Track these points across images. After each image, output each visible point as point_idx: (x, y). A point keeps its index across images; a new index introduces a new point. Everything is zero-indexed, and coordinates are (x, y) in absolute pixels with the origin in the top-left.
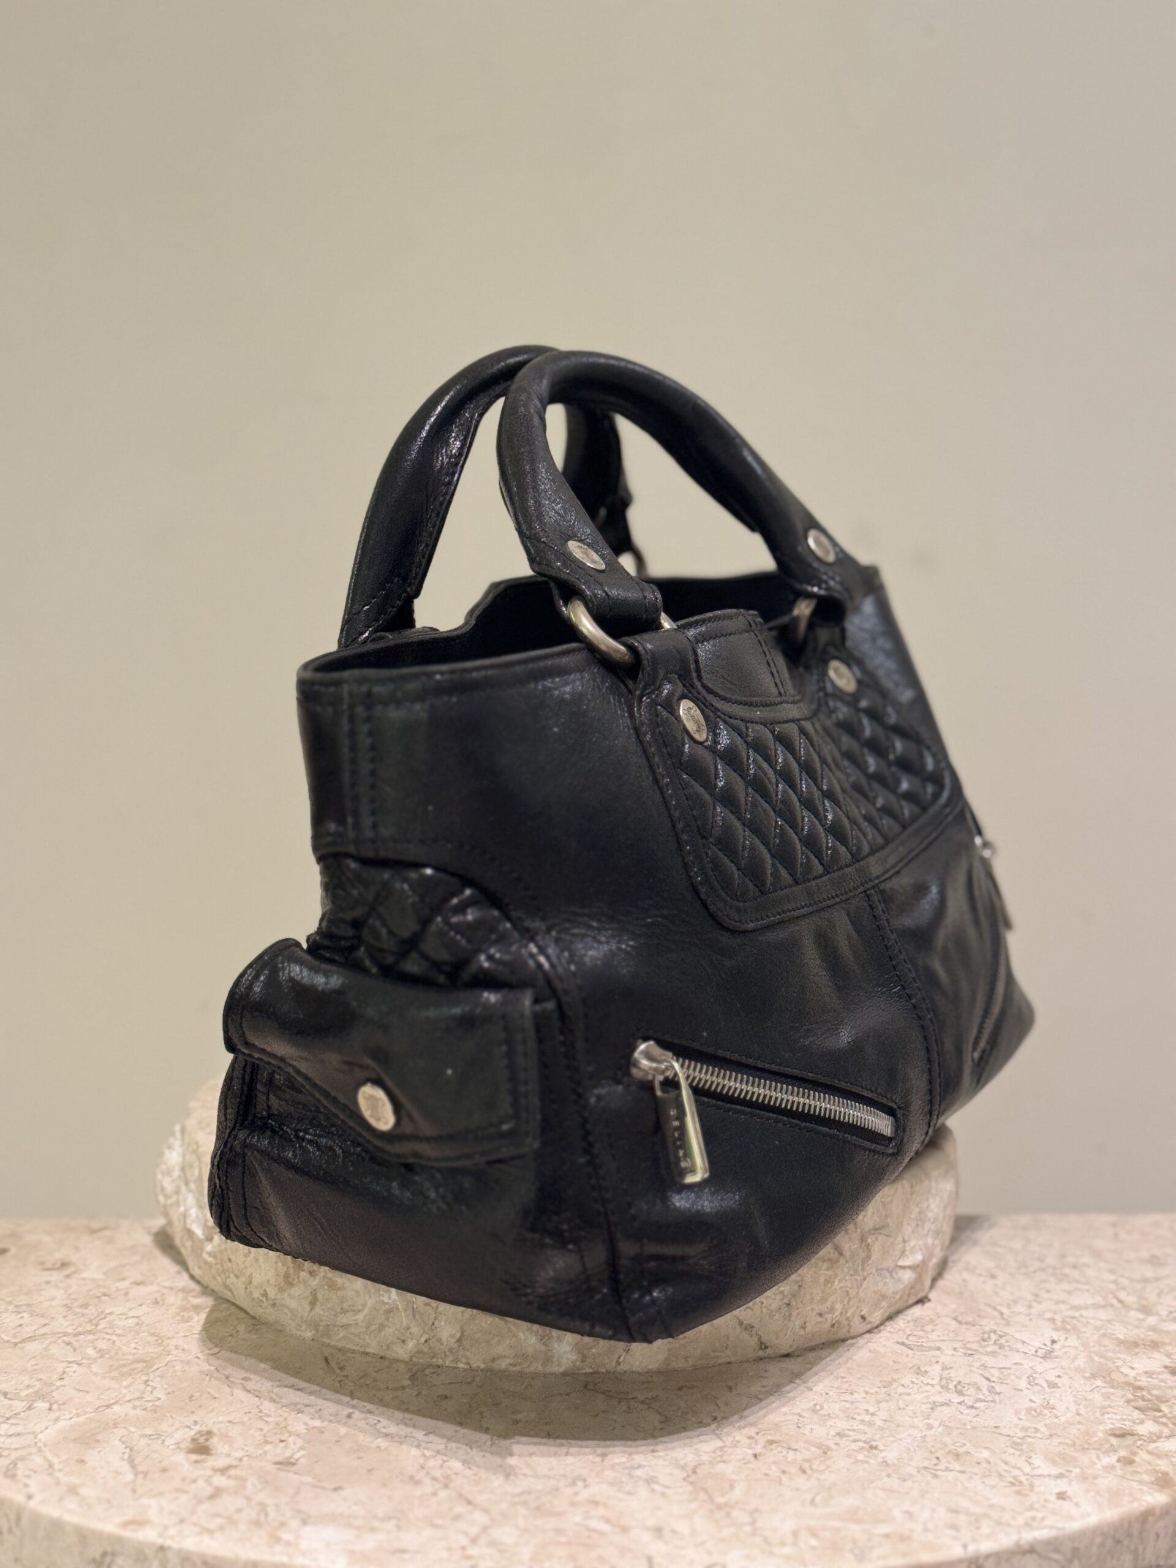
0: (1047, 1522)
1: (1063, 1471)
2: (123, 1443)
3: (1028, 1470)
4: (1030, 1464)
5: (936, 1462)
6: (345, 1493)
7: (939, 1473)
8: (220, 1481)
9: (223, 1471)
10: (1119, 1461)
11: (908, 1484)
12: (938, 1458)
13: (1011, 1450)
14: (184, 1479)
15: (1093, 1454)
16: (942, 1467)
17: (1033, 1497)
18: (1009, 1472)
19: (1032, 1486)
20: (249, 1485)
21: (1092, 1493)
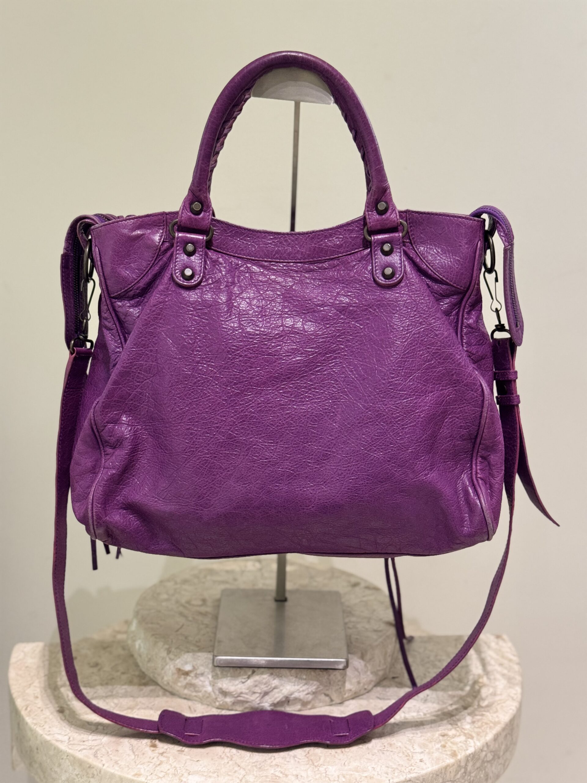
0: (415, 771)
1: (423, 750)
2: (129, 743)
3: (412, 750)
4: (413, 748)
5: (384, 747)
6: (200, 762)
7: (384, 752)
8: (162, 758)
9: (162, 754)
10: (441, 746)
11: (374, 757)
12: (385, 746)
13: (408, 742)
14: (150, 758)
15: (433, 743)
16: (385, 750)
17: (412, 761)
18: (406, 751)
19: (412, 756)
20: (170, 759)
21: (431, 759)
